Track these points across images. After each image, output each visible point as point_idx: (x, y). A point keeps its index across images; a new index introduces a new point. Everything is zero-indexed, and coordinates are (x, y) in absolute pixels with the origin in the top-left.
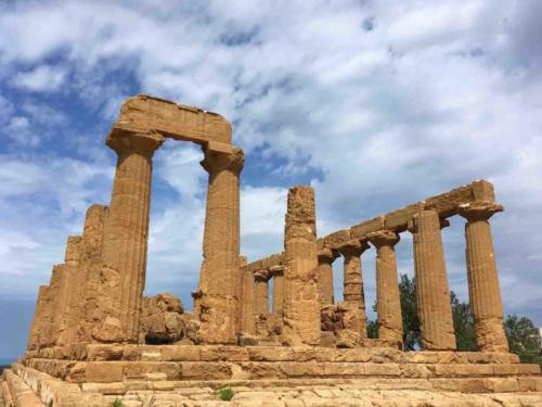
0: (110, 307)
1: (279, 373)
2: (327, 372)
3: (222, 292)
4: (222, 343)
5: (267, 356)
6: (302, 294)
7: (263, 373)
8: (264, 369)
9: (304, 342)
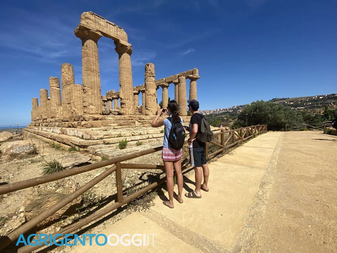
0: (91, 102)
1: (148, 123)
3: (129, 98)
4: (131, 115)
5: (144, 118)
8: (144, 122)
9: (153, 114)
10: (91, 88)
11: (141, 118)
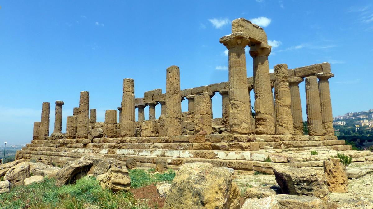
0: (244, 119)
2: (303, 145)
3: (270, 112)
4: (273, 134)
6: (288, 113)
7: (289, 146)
8: (289, 144)
9: (290, 133)
10: (244, 103)
11: (282, 139)
